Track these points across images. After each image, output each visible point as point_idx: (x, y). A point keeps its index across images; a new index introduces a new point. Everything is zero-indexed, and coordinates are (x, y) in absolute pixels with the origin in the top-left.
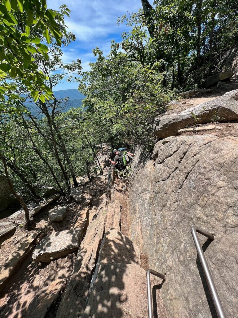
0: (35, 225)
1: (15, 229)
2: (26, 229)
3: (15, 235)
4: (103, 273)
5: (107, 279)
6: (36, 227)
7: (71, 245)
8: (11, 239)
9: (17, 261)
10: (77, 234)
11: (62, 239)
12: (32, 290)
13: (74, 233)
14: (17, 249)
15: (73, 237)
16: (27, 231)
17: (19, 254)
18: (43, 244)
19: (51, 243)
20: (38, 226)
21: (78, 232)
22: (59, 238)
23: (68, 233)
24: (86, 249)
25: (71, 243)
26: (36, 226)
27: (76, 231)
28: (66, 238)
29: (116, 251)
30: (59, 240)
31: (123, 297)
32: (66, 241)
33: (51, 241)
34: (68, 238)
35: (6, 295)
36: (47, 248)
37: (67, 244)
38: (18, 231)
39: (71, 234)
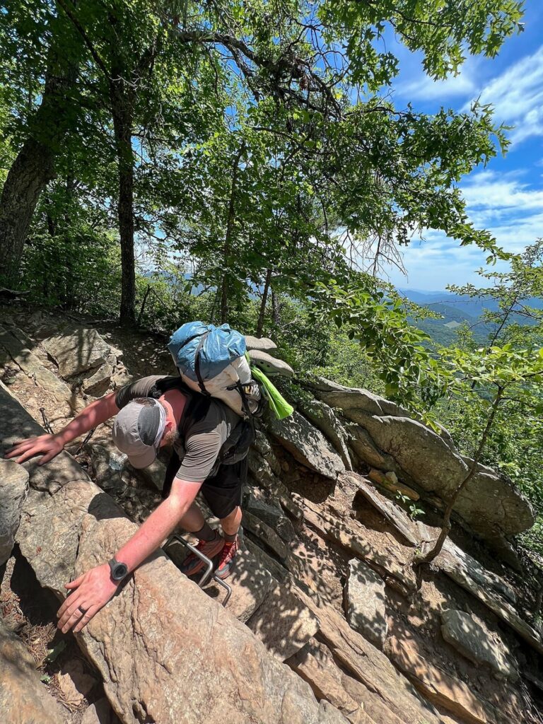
0: (427, 580)
1: (412, 545)
2: (413, 562)
3: (403, 547)
4: (263, 574)
5: (256, 573)
6: (423, 581)
7: (353, 610)
8: (396, 543)
9: (359, 550)
10: (372, 630)
11: (367, 599)
12: (320, 568)
13: (376, 625)
14: (375, 550)
15: (367, 620)
16: (411, 564)
17: (367, 553)
18: (363, 572)
19: (364, 583)
20: (426, 586)
21: (377, 634)
22: (370, 595)
23: (378, 613)
24: (321, 608)
25: (357, 612)
26: (425, 581)
27: (377, 630)
28: (368, 605)
29: (283, 615)
30: (367, 594)
31: (235, 581)
32: (361, 604)
33: (368, 583)
34: (367, 609)
35: (327, 548)
36: (356, 576)
37: (356, 605)
38: (410, 550)
39: (374, 618)
